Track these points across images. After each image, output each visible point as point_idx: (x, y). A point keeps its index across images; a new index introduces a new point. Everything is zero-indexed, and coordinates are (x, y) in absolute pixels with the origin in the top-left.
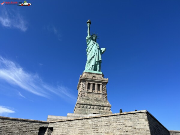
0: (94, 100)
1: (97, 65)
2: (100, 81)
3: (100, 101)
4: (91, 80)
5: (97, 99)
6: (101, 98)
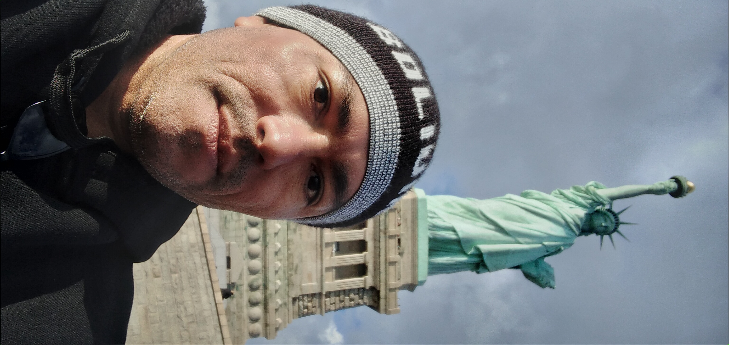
0: (290, 256)
1: (463, 252)
2: (383, 276)
3: (289, 284)
4: (382, 228)
5: (294, 270)
6: (301, 289)
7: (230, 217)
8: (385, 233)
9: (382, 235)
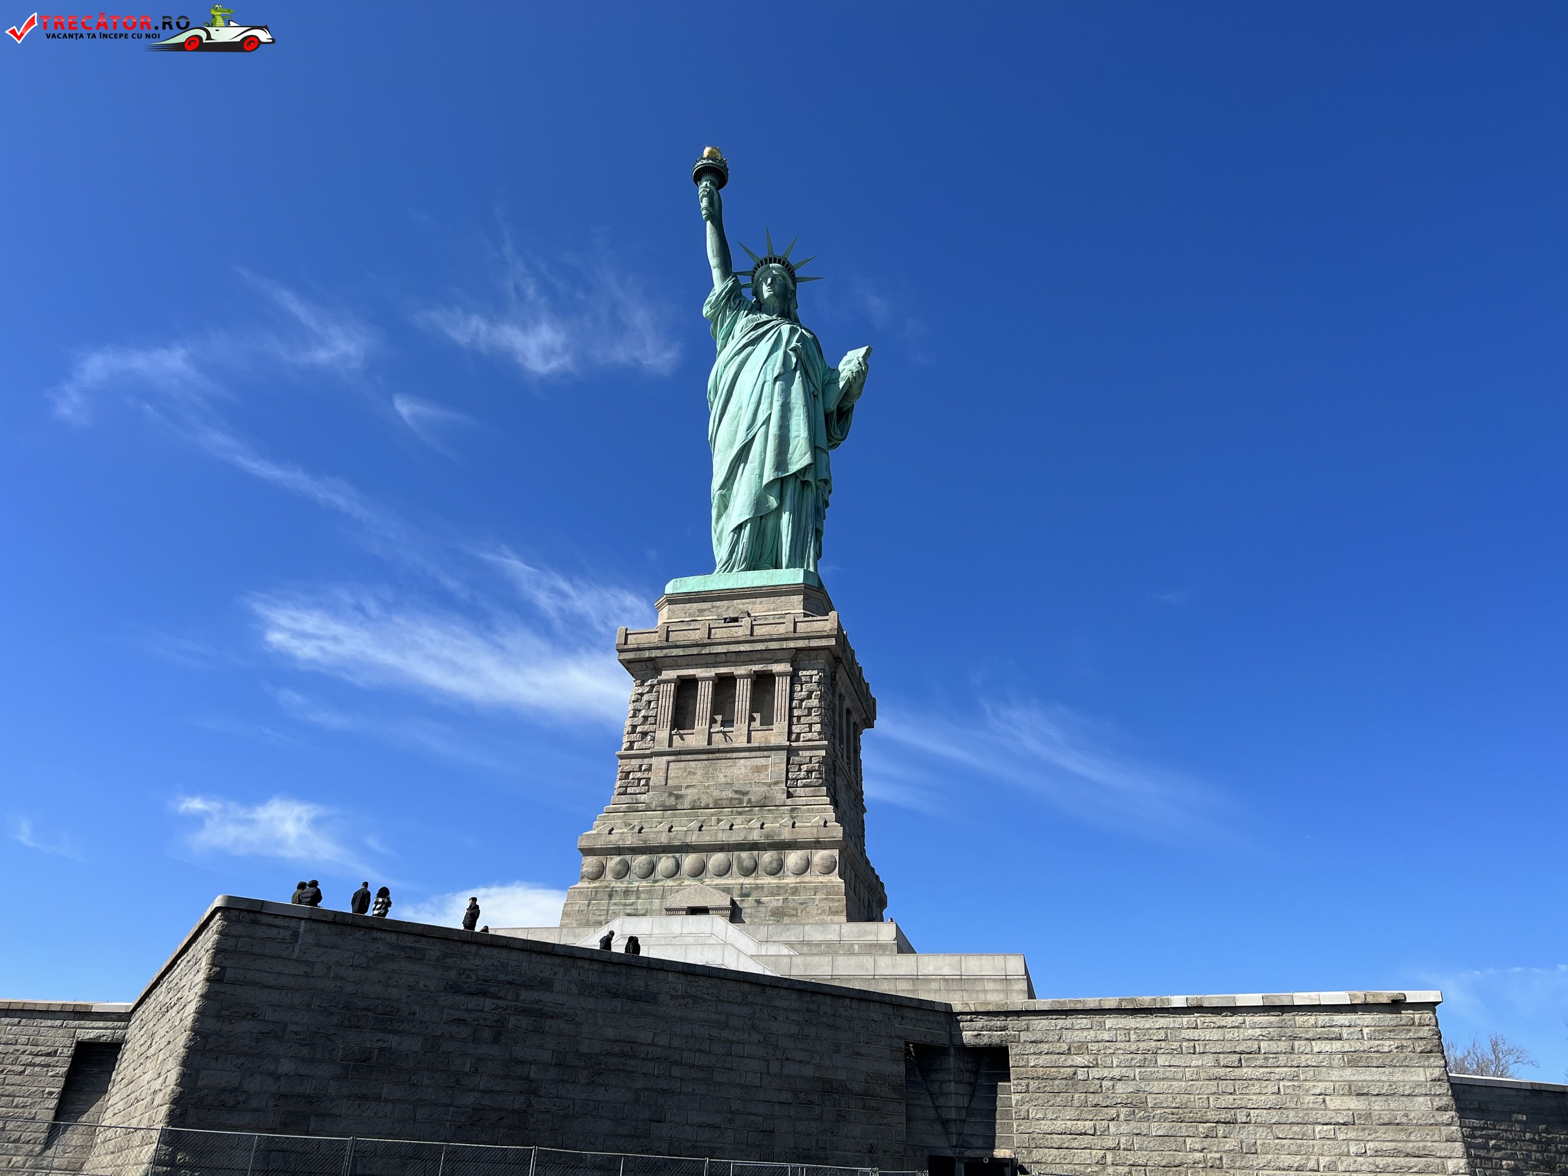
0: (718, 805)
1: (778, 511)
2: (774, 645)
3: (761, 804)
5: (741, 797)
6: (776, 783)
7: (629, 908)
8: (704, 645)
9: (706, 651)
